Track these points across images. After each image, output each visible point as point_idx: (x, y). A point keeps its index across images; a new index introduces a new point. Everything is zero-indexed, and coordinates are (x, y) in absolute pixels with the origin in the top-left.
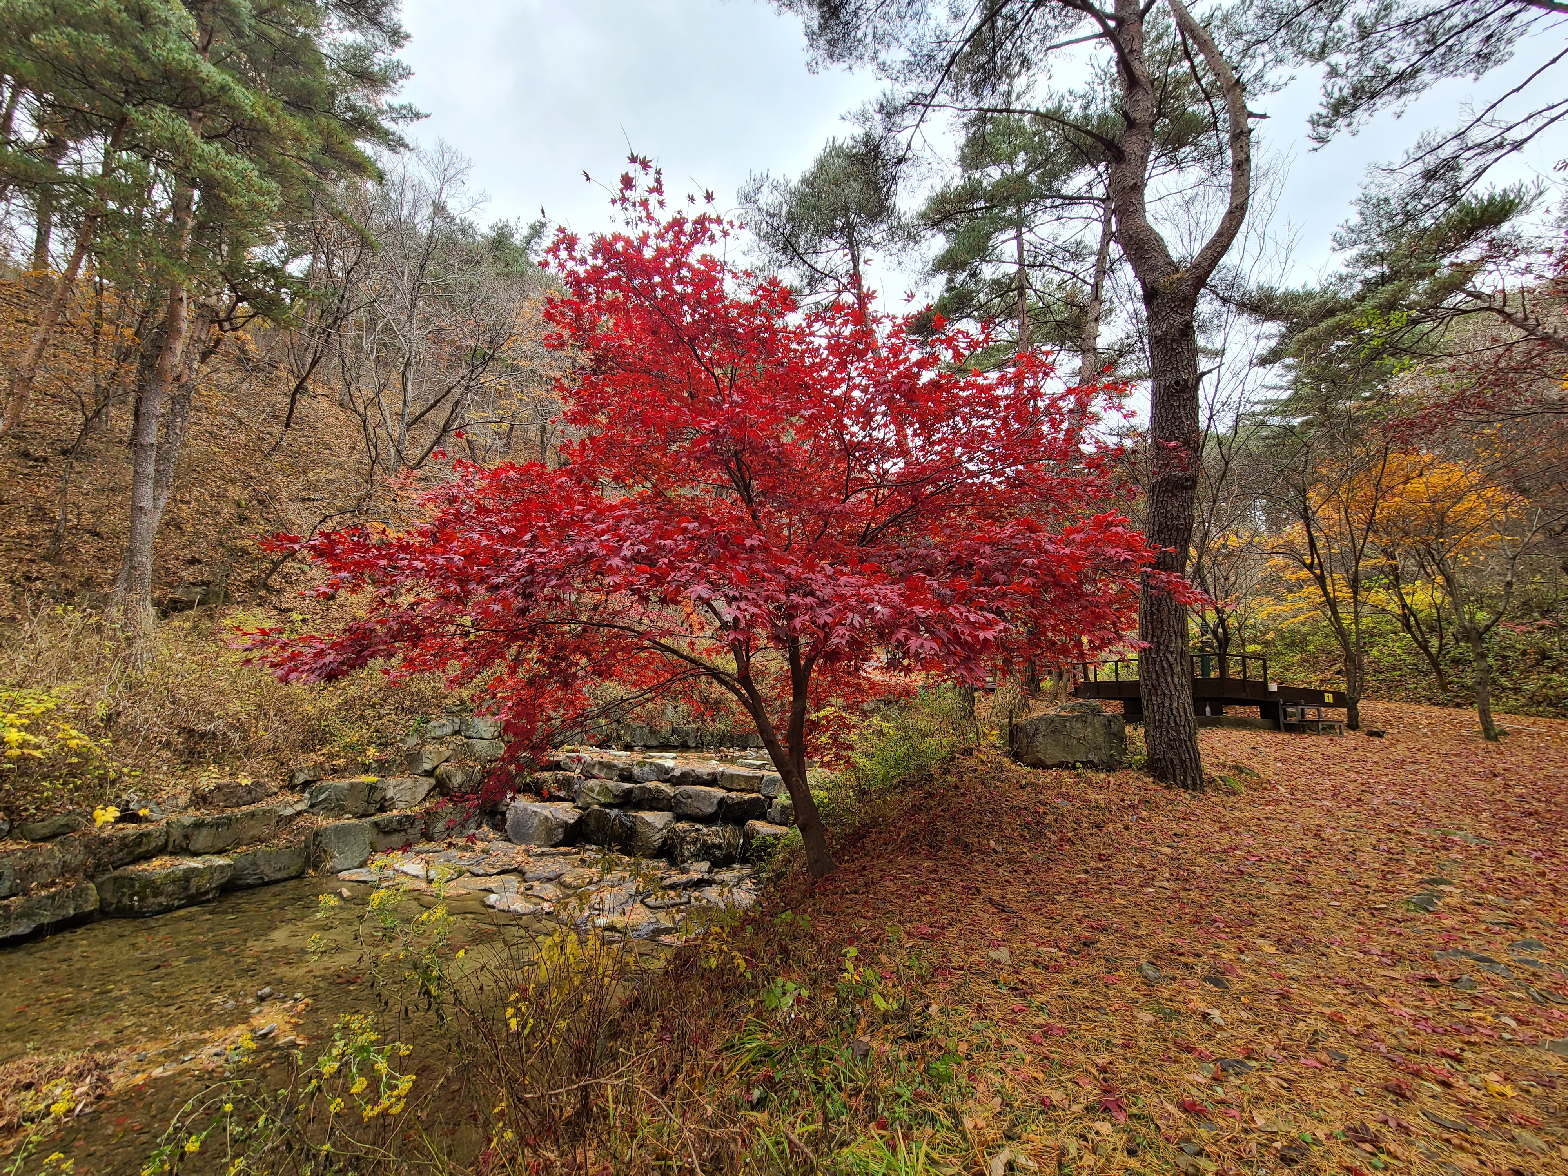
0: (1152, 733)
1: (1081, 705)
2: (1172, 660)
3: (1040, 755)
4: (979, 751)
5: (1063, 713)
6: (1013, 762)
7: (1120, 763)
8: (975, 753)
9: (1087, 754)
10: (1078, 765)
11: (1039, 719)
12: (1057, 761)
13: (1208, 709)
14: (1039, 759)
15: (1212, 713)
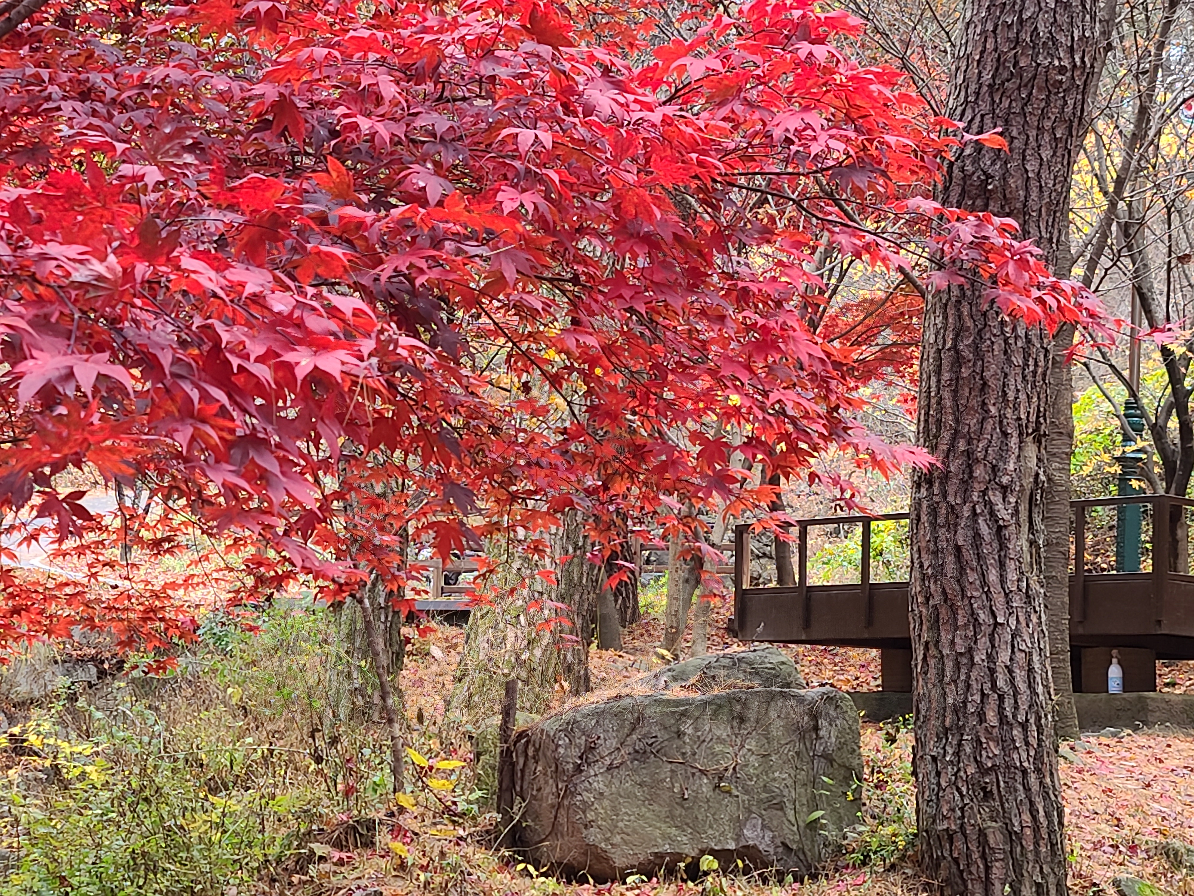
0: (933, 748)
1: (736, 662)
2: (1004, 513)
3: (594, 836)
4: (397, 831)
5: (676, 692)
6: (507, 863)
7: (839, 850)
8: (383, 838)
9: (739, 824)
10: (708, 862)
11: (599, 714)
12: (643, 855)
13: (1115, 672)
14: (591, 850)
15: (1127, 685)
